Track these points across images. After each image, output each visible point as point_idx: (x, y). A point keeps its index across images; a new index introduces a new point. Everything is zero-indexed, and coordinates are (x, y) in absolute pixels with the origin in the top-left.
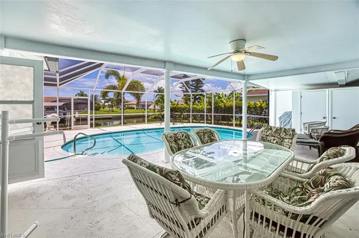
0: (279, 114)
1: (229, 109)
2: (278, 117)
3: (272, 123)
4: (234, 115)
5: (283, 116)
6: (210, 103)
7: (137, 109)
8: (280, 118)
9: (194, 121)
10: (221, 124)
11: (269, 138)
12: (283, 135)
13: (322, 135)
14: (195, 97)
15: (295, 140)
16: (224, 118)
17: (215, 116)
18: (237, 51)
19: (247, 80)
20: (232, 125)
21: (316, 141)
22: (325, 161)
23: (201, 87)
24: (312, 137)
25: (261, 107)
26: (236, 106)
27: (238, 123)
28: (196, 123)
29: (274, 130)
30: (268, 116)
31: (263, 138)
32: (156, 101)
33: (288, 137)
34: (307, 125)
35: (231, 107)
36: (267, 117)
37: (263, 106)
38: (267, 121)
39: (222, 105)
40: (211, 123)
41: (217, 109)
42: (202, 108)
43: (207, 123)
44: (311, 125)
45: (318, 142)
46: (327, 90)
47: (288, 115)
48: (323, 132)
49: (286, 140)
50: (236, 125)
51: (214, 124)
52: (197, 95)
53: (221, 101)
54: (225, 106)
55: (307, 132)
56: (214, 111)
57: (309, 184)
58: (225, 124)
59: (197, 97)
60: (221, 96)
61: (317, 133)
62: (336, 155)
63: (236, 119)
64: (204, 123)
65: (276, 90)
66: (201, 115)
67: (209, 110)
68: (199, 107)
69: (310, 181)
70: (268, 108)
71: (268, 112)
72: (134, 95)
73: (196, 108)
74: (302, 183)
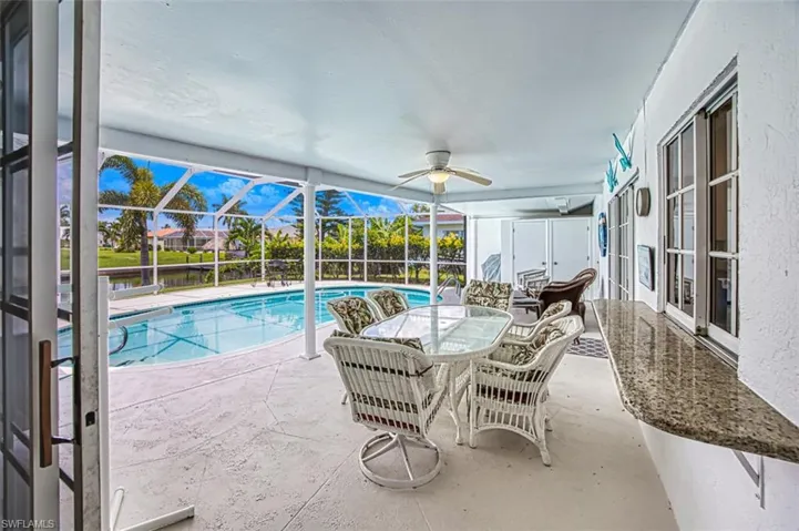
0: (482, 260)
1: (397, 251)
2: (480, 263)
3: (470, 276)
4: (406, 261)
5: (488, 262)
6: (358, 239)
7: (167, 250)
8: (484, 266)
9: (326, 276)
10: (381, 280)
11: (479, 299)
12: (496, 293)
13: (541, 290)
14: (323, 225)
15: (511, 300)
16: (387, 269)
17: (369, 264)
18: (439, 168)
19: (438, 203)
20: (402, 281)
21: (534, 300)
22: (546, 319)
23: (336, 202)
24: (528, 295)
25: (452, 246)
26: (410, 244)
27: (414, 276)
28: (329, 279)
29: (485, 286)
30: (465, 261)
31: (469, 299)
32: (232, 232)
33: (502, 295)
34: (522, 276)
35: (401, 248)
36: (462, 263)
37: (456, 243)
38: (462, 271)
39: (383, 242)
40: (362, 279)
41: (374, 250)
42: (342, 249)
43: (353, 279)
44: (527, 275)
45: (537, 300)
46: (546, 220)
47: (495, 260)
48: (543, 286)
49: (501, 301)
50: (410, 281)
51: (368, 280)
52: (329, 221)
53: (380, 233)
54: (389, 245)
55: (522, 287)
56: (368, 256)
57: (532, 346)
58: (388, 280)
59: (328, 224)
60: (378, 223)
61: (535, 287)
62: (555, 312)
63: (410, 268)
64: (347, 279)
65: (476, 217)
66: (341, 263)
67: (358, 253)
68: (336, 246)
69: (533, 342)
70: (464, 248)
71: (465, 254)
72: (177, 217)
73: (330, 249)
74: (525, 347)
